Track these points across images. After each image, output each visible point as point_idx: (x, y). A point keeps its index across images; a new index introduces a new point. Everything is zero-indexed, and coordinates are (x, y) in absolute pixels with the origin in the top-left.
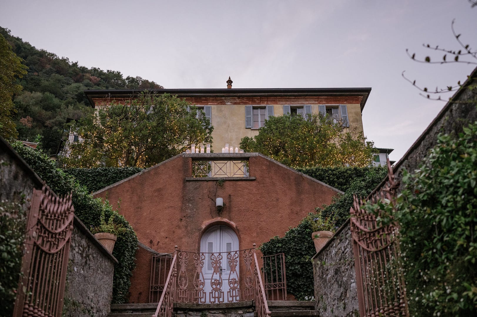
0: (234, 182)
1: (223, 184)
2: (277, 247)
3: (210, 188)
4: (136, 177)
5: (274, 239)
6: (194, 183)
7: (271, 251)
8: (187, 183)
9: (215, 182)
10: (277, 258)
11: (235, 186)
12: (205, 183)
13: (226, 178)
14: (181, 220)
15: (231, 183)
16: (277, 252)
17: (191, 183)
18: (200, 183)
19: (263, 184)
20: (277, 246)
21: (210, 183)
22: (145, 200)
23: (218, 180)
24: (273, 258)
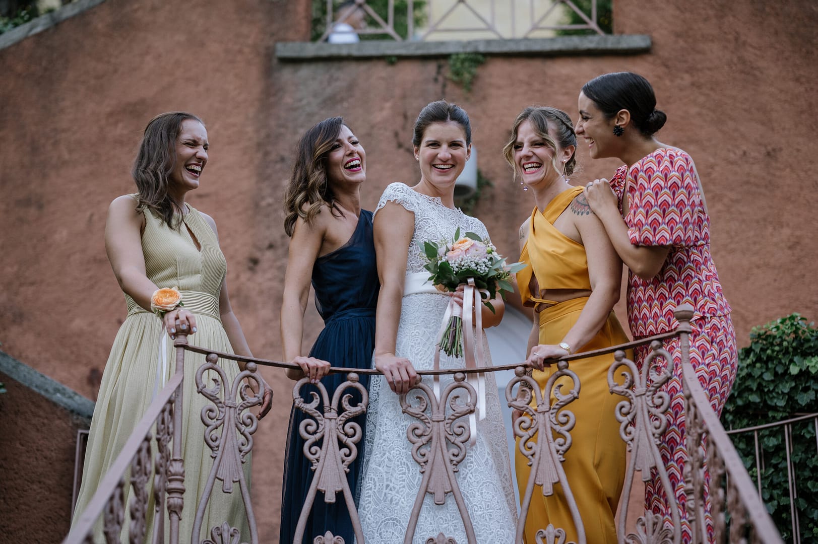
0: (537, 64)
1: (475, 78)
2: (796, 378)
3: (404, 97)
4: (18, 44)
5: (774, 332)
6: (320, 69)
7: (754, 398)
8: (287, 74)
9: (432, 67)
10: (797, 439)
11: (537, 86)
12: (381, 71)
13: (488, 42)
14: (255, 262)
15: (520, 69)
16: (793, 408)
17: (305, 71)
18: (353, 69)
19: (691, 70)
20: (794, 370)
21: (409, 73)
22: (65, 163)
23: (446, 57)
24: (772, 442)
